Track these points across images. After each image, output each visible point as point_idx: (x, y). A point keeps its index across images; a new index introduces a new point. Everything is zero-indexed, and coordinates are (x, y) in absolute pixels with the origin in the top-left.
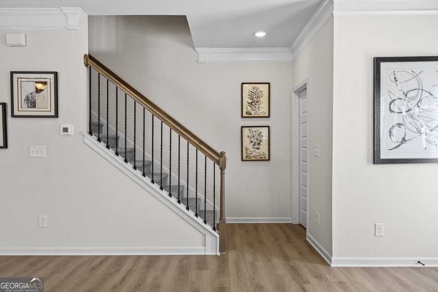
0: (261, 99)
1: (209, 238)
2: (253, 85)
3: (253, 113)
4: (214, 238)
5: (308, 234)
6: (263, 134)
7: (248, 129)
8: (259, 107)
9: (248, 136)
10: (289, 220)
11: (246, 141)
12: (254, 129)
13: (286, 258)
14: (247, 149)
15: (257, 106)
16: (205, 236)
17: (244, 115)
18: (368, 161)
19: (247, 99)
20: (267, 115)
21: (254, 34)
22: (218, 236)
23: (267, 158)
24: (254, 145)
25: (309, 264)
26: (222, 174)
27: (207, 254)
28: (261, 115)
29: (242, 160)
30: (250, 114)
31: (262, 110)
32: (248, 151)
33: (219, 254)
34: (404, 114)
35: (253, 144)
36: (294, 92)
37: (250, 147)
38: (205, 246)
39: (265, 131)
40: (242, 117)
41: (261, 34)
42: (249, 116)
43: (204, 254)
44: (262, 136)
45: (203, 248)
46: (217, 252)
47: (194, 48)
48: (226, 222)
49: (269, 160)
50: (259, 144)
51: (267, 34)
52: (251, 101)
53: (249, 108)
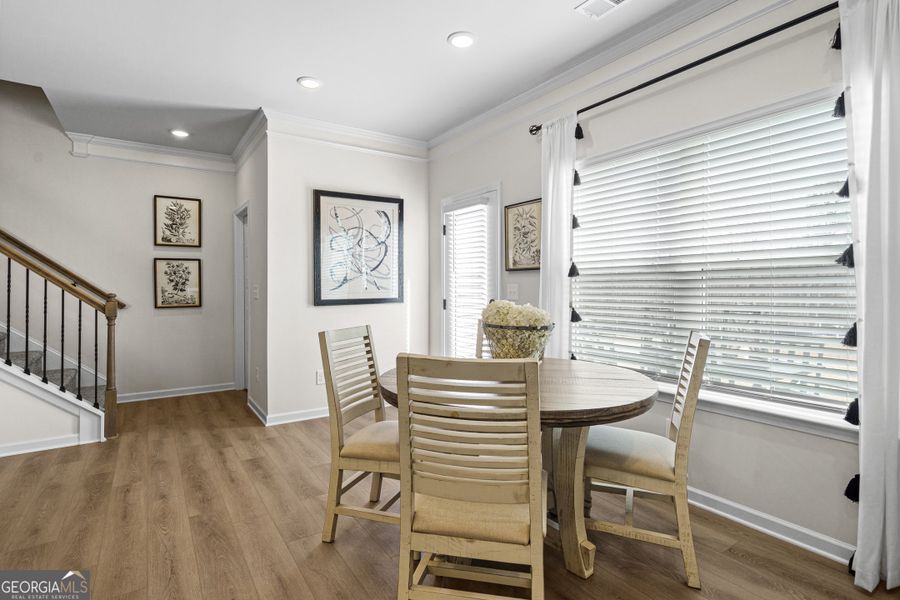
0: (187, 221)
1: (85, 420)
2: (174, 201)
3: (174, 240)
4: (96, 419)
5: (249, 397)
6: (190, 270)
7: (165, 262)
8: (184, 232)
9: (166, 273)
10: (231, 386)
11: (162, 280)
12: (175, 263)
13: (210, 427)
14: (163, 292)
15: (181, 231)
16: (79, 417)
17: (159, 241)
18: (309, 303)
19: (162, 220)
20: (197, 243)
21: (170, 131)
22: (102, 414)
23: (197, 303)
24: (177, 284)
25: (239, 429)
26: (110, 326)
27: (82, 443)
28: (187, 244)
29: (156, 307)
30: (170, 241)
31: (188, 236)
32: (166, 294)
33: (104, 439)
34: (346, 252)
35: (173, 284)
36: (237, 216)
37: (170, 288)
38: (78, 432)
39: (193, 267)
40: (156, 244)
41: (180, 134)
42: (167, 243)
43: (76, 444)
44: (189, 273)
45: (76, 435)
46: (100, 437)
47: (63, 130)
48: (118, 402)
49: (200, 305)
50: (183, 284)
51: (191, 135)
52: (170, 222)
53: (168, 233)
